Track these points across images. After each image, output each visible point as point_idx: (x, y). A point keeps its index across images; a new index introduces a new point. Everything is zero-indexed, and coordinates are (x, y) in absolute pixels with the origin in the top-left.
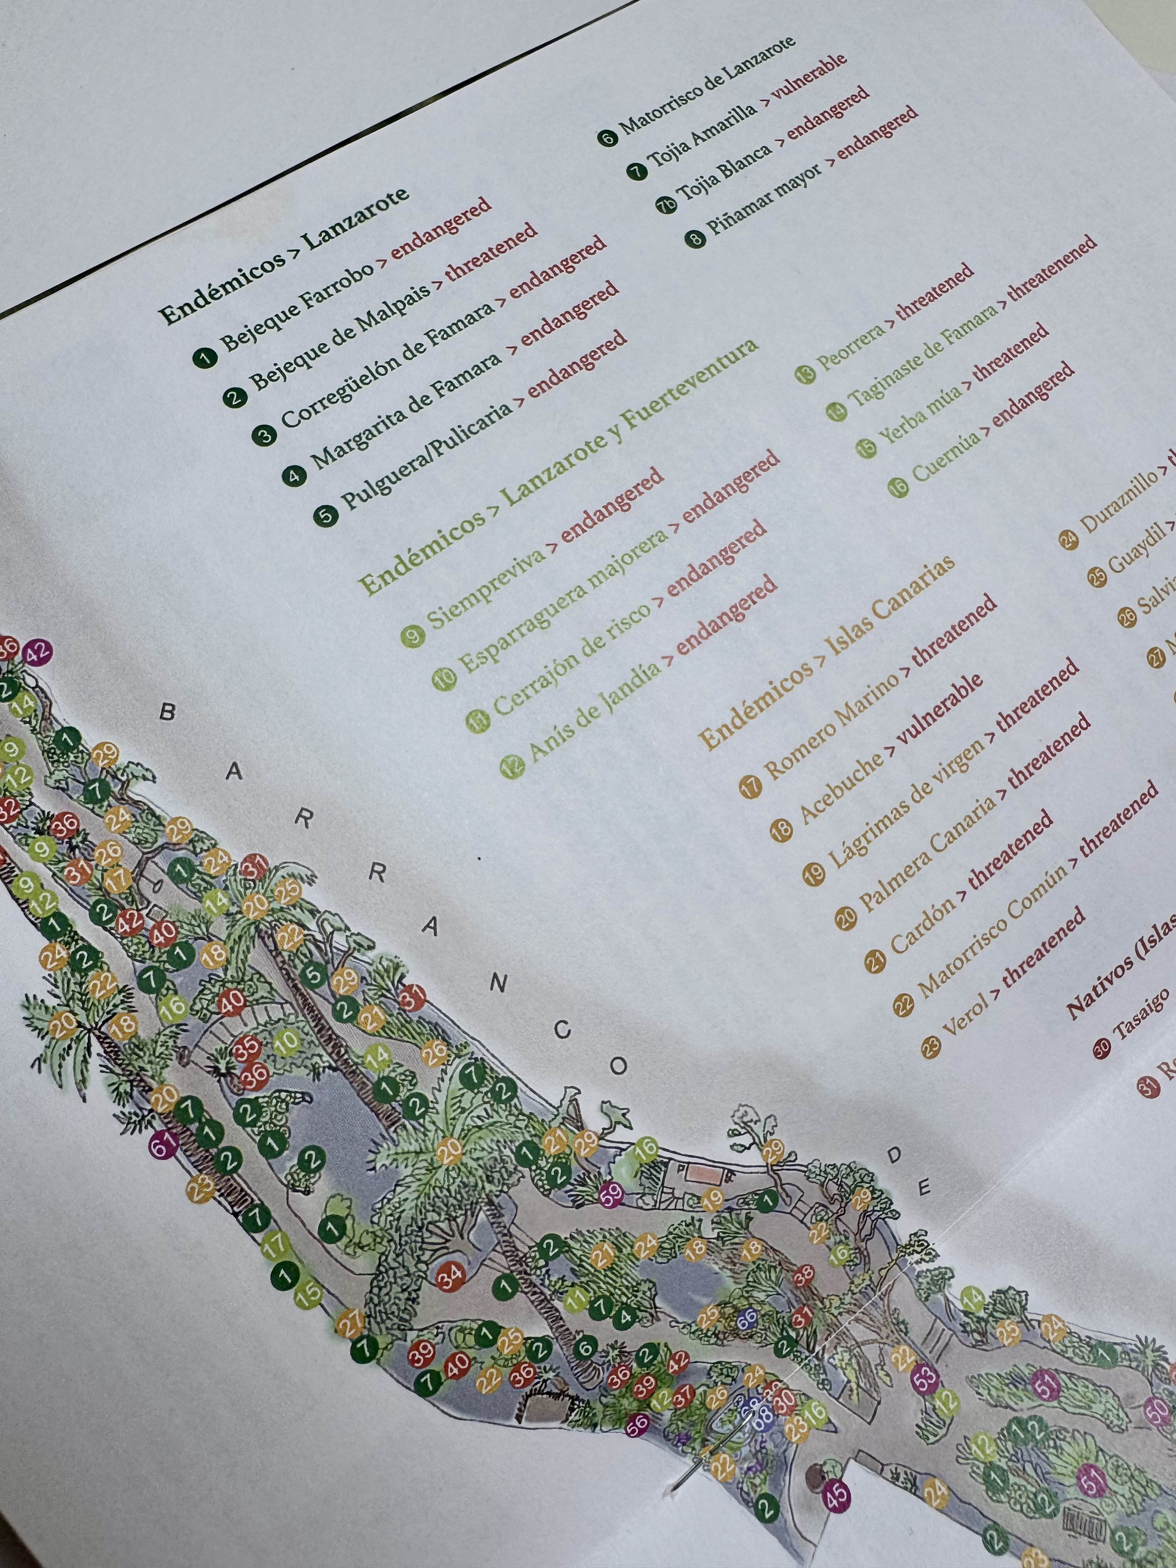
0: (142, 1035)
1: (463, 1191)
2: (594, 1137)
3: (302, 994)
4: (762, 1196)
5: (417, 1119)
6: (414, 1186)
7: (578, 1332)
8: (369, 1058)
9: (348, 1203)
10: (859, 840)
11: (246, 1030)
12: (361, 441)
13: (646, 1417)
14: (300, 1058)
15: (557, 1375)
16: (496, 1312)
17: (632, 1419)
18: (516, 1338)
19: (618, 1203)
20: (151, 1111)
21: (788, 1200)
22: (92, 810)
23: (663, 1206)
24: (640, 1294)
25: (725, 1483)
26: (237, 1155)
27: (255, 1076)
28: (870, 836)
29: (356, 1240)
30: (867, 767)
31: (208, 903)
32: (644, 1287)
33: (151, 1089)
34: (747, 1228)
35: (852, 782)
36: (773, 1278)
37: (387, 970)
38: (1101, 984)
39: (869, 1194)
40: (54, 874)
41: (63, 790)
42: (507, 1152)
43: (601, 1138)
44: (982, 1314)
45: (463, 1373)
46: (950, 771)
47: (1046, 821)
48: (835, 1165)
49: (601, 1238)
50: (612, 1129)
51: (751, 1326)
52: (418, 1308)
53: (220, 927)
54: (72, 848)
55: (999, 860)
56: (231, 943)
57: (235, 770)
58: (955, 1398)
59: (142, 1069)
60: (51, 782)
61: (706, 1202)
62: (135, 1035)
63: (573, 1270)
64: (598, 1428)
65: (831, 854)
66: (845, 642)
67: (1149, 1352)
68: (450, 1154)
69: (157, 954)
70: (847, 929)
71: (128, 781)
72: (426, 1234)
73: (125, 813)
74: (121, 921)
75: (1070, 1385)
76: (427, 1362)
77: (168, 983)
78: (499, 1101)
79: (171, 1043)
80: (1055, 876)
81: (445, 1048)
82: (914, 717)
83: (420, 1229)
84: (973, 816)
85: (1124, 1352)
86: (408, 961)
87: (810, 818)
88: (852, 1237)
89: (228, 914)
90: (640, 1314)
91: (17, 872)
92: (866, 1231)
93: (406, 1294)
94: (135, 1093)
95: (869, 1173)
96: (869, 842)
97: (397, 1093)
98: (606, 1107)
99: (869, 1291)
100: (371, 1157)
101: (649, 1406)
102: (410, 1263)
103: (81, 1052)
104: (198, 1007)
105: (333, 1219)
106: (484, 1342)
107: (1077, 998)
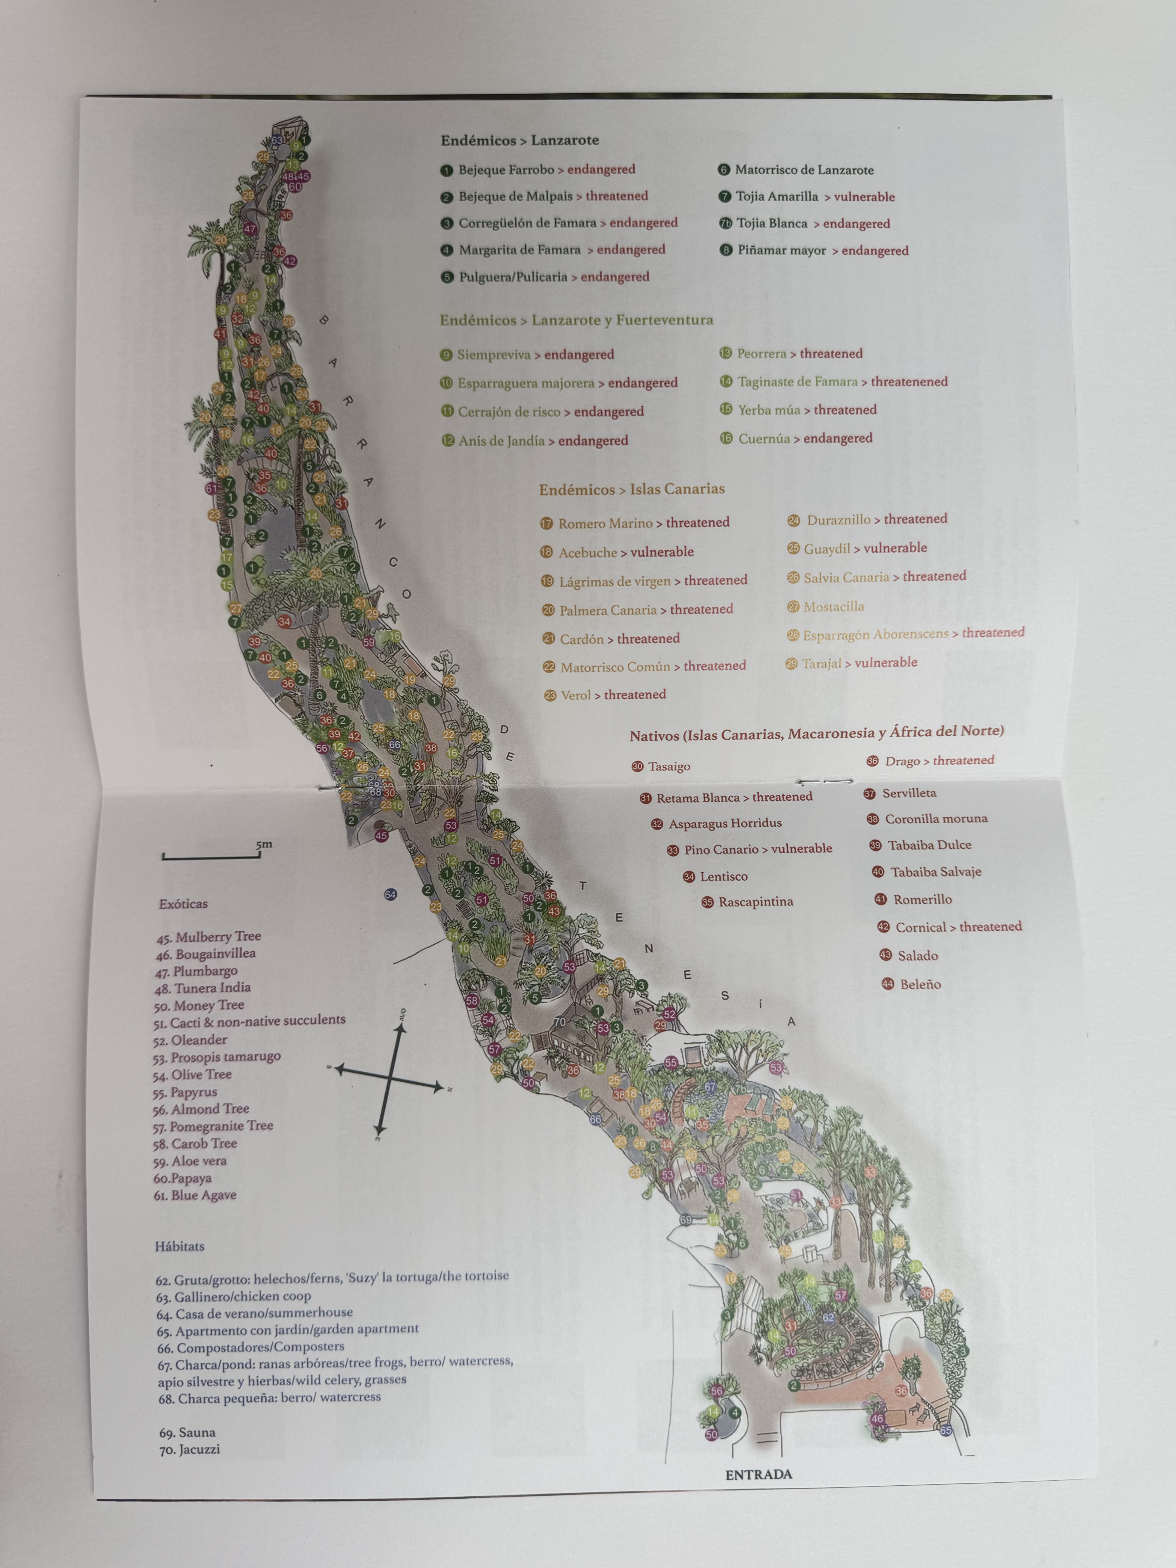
0: (231, 441)
1: (311, 593)
2: (377, 614)
3: (300, 471)
4: (433, 696)
5: (312, 551)
6: (294, 576)
7: (321, 686)
8: (309, 514)
9: (264, 562)
10: (579, 581)
11: (270, 468)
12: (488, 252)
13: (327, 747)
14: (283, 494)
15: (302, 696)
16: (294, 650)
17: (322, 743)
18: (295, 667)
19: (370, 648)
20: (215, 473)
21: (443, 708)
22: (269, 341)
23: (387, 664)
24: (355, 692)
25: (343, 802)
26: (235, 513)
27: (261, 488)
28: (586, 584)
29: (258, 579)
30: (607, 553)
31: (288, 409)
32: (359, 691)
33: (220, 464)
34: (418, 704)
35: (595, 555)
36: (417, 737)
37: (339, 485)
38: (656, 735)
39: (482, 737)
40: (239, 357)
41: (264, 325)
42: (338, 592)
43: (379, 617)
44: (495, 822)
45: (266, 662)
46: (645, 583)
47: (676, 639)
48: (473, 710)
49: (354, 656)
50: (387, 616)
51: (395, 749)
52: (265, 623)
53: (286, 421)
54: (252, 351)
55: (640, 639)
56: (286, 431)
57: (334, 362)
58: (457, 840)
59: (222, 455)
60: (261, 319)
61: (407, 678)
62: (228, 440)
63: (334, 659)
64: (305, 734)
65: (562, 578)
66: (640, 492)
67: (546, 879)
68: (315, 575)
69: (256, 415)
70: (546, 615)
71: (291, 338)
72: (286, 598)
73: (280, 350)
74: (251, 392)
75: (505, 867)
76: (255, 647)
77: (252, 429)
78: (349, 570)
79: (239, 452)
80: (663, 667)
81: (341, 533)
82: (647, 547)
83: (285, 594)
84: (641, 610)
85: (536, 872)
86: (350, 487)
87: (563, 556)
88: (463, 750)
89: (293, 418)
90: (351, 701)
91: (226, 346)
92: (472, 752)
93: (263, 614)
94: (214, 462)
95: (487, 727)
96: (583, 586)
97: (311, 535)
98: (390, 606)
99: (457, 781)
100: (285, 552)
101: (332, 744)
102: (273, 604)
103: (205, 432)
104: (258, 446)
105: (255, 564)
106: (281, 657)
107: (639, 732)
